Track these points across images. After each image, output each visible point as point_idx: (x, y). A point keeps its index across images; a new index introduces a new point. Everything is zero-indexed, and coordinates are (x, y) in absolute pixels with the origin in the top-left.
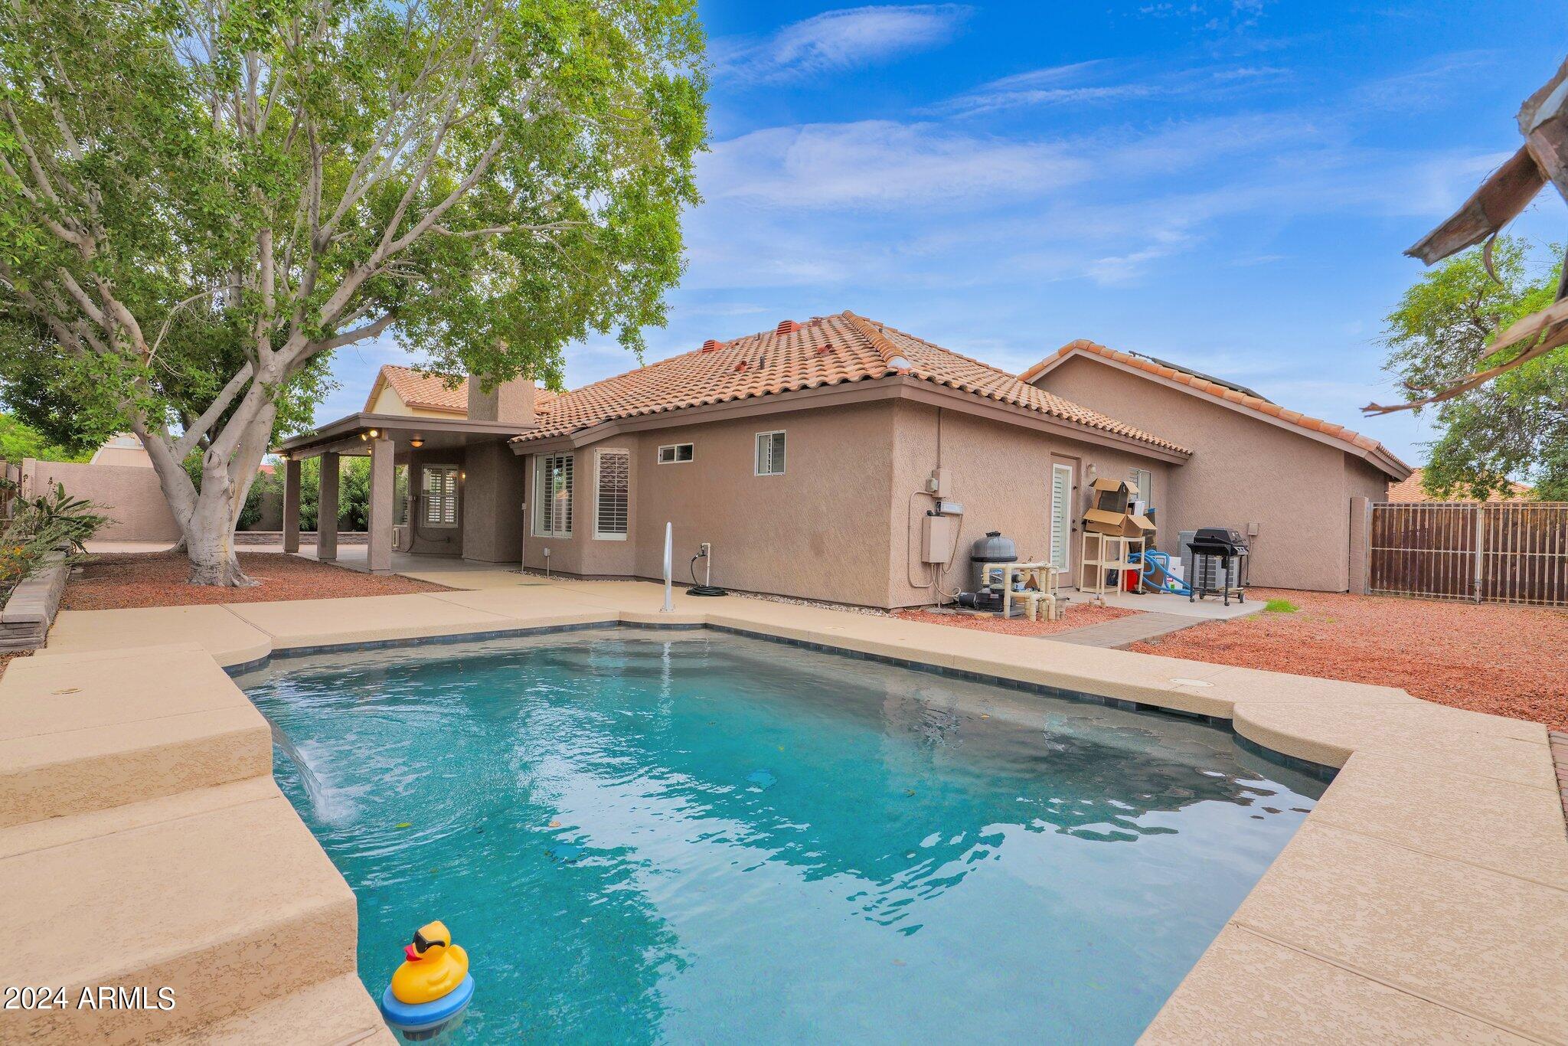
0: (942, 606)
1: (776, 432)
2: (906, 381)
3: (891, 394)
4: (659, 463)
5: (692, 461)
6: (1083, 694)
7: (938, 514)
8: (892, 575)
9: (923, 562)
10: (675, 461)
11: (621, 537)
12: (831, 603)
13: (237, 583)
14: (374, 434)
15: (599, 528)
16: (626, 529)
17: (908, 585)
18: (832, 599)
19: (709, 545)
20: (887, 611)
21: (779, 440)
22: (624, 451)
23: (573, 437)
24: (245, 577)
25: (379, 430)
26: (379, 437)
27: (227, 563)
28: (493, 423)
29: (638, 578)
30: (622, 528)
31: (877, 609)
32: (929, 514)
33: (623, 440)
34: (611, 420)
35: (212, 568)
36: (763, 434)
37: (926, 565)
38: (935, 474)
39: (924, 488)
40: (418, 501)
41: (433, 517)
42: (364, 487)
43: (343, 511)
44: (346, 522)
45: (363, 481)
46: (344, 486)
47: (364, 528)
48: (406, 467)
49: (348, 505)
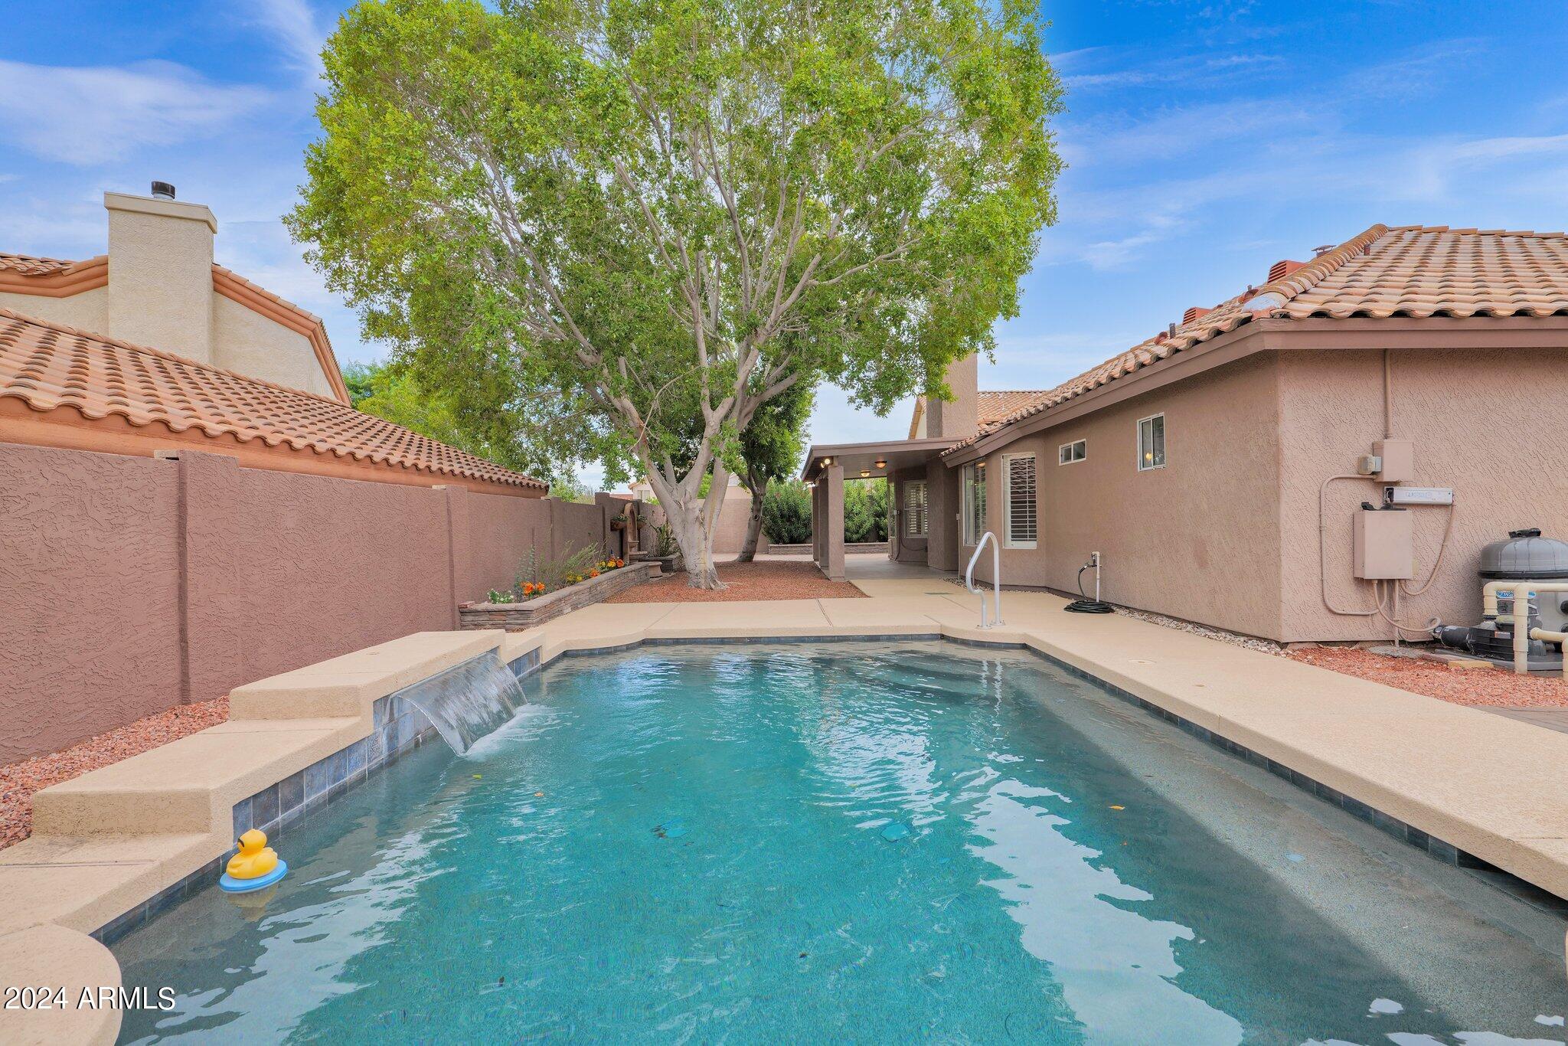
0: (1402, 642)
1: (1155, 416)
2: (1266, 326)
3: (1254, 347)
4: (1060, 464)
5: (1084, 459)
6: (1376, 811)
7: (1387, 507)
8: (1287, 595)
9: (1356, 579)
10: (1073, 461)
11: (1030, 545)
12: (1217, 630)
13: (713, 586)
14: (827, 462)
15: (1013, 537)
16: (1035, 536)
17: (1327, 612)
18: (1217, 625)
19: (1098, 554)
20: (1283, 645)
21: (1158, 424)
22: (1029, 455)
23: (976, 446)
24: (719, 582)
25: (831, 458)
26: (832, 464)
27: (706, 571)
28: (939, 439)
29: (1049, 590)
30: (1033, 537)
31: (1269, 641)
32: (1366, 507)
33: (1028, 443)
34: (1011, 424)
35: (697, 575)
36: (1144, 419)
37: (1362, 582)
38: (1376, 449)
39: (1355, 471)
40: (901, 515)
41: (913, 529)
42: (883, 504)
43: (867, 525)
44: (873, 535)
45: (881, 498)
46: (868, 504)
47: (885, 539)
48: (892, 485)
49: (872, 520)
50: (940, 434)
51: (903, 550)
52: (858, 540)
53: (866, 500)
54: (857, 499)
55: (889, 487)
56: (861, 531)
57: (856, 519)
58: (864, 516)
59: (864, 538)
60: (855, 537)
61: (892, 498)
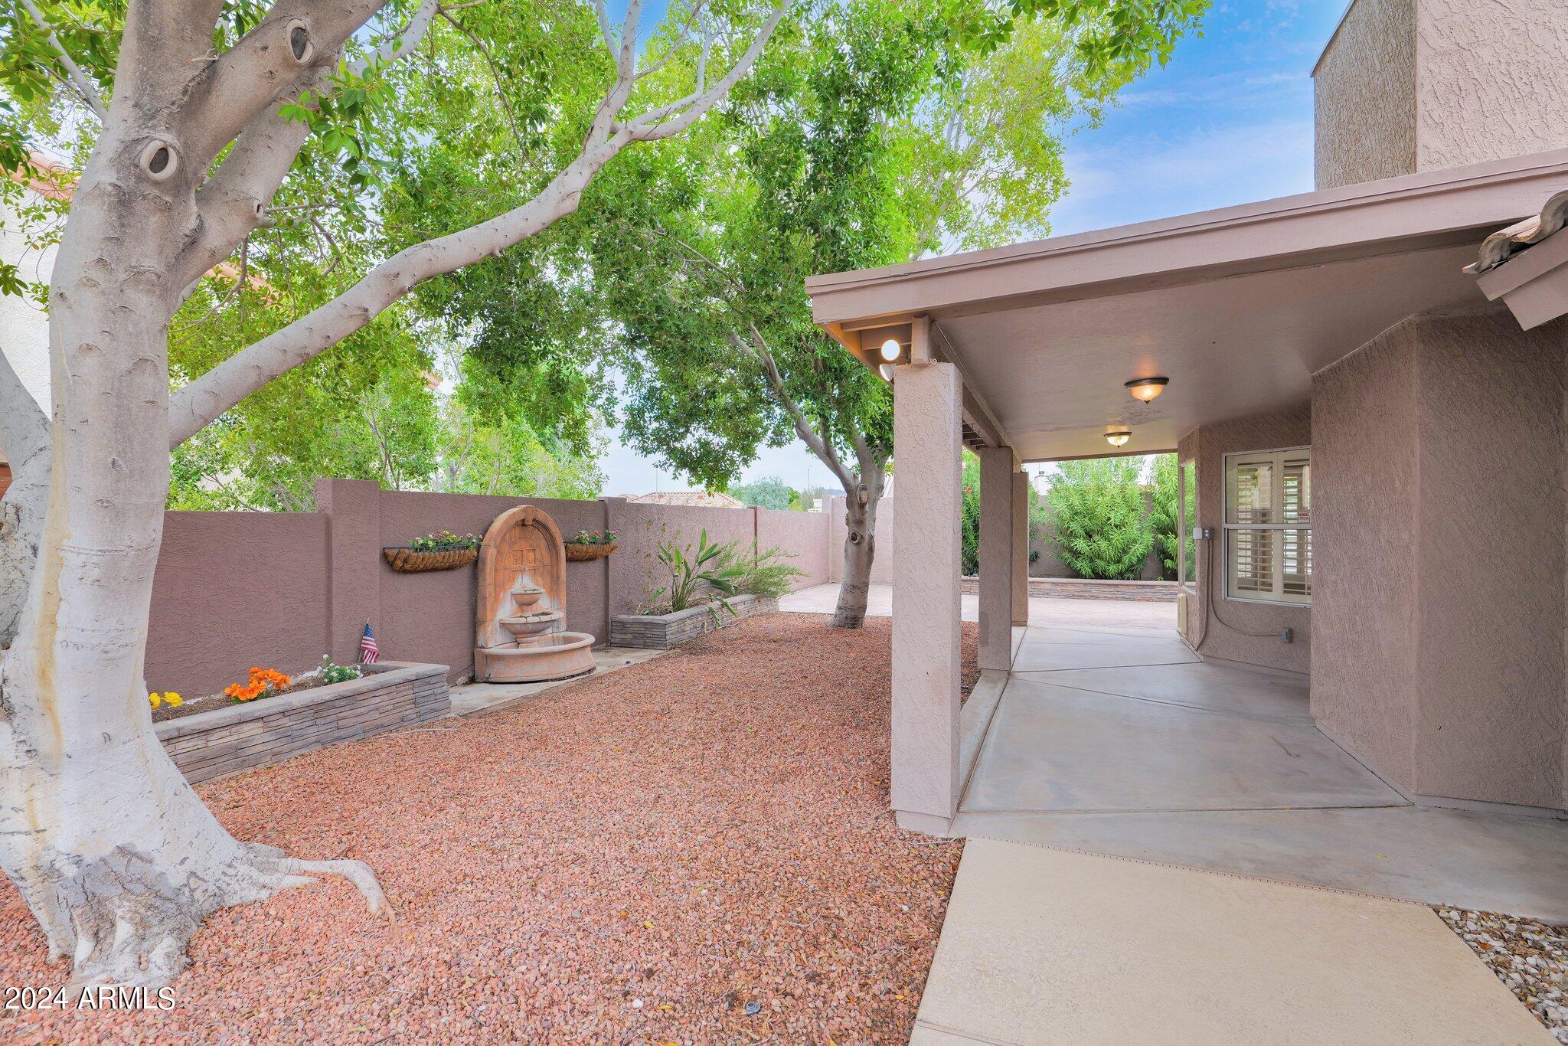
40: (1214, 538)
41: (1243, 566)
42: (1173, 507)
43: (1138, 549)
44: (1152, 565)
45: (1169, 498)
46: (1142, 510)
47: (1173, 576)
48: (1191, 467)
49: (1148, 539)
50: (1411, 165)
51: (1216, 626)
52: (1121, 575)
53: (1137, 501)
54: (1119, 500)
55: (1182, 471)
56: (1126, 559)
57: (1117, 537)
58: (1133, 531)
59: (1132, 572)
60: (1113, 569)
61: (1190, 498)
